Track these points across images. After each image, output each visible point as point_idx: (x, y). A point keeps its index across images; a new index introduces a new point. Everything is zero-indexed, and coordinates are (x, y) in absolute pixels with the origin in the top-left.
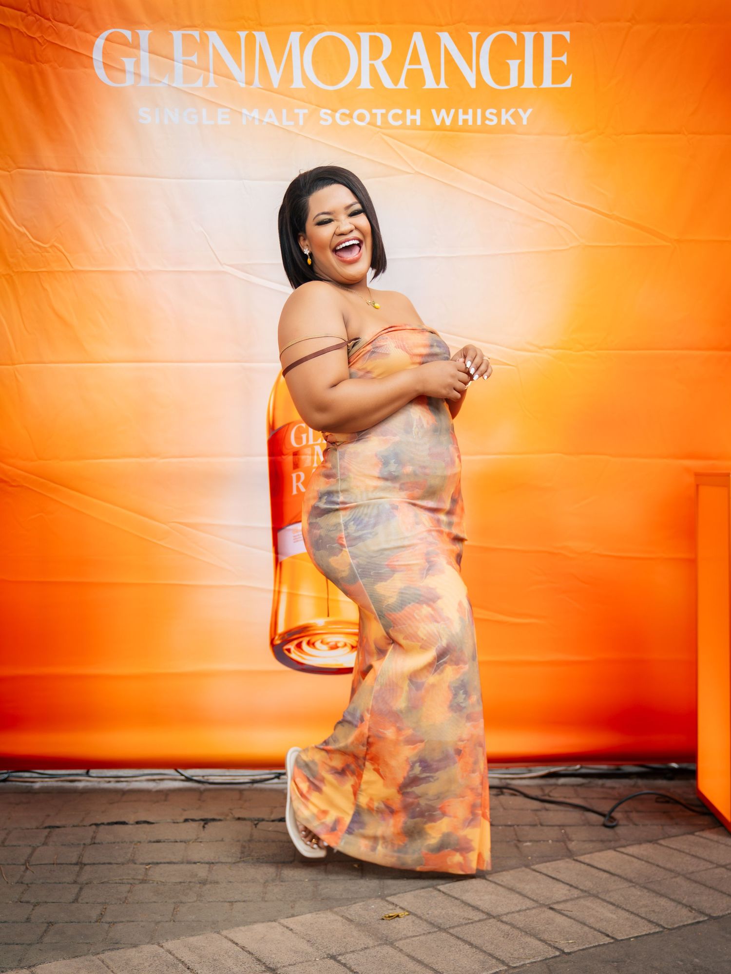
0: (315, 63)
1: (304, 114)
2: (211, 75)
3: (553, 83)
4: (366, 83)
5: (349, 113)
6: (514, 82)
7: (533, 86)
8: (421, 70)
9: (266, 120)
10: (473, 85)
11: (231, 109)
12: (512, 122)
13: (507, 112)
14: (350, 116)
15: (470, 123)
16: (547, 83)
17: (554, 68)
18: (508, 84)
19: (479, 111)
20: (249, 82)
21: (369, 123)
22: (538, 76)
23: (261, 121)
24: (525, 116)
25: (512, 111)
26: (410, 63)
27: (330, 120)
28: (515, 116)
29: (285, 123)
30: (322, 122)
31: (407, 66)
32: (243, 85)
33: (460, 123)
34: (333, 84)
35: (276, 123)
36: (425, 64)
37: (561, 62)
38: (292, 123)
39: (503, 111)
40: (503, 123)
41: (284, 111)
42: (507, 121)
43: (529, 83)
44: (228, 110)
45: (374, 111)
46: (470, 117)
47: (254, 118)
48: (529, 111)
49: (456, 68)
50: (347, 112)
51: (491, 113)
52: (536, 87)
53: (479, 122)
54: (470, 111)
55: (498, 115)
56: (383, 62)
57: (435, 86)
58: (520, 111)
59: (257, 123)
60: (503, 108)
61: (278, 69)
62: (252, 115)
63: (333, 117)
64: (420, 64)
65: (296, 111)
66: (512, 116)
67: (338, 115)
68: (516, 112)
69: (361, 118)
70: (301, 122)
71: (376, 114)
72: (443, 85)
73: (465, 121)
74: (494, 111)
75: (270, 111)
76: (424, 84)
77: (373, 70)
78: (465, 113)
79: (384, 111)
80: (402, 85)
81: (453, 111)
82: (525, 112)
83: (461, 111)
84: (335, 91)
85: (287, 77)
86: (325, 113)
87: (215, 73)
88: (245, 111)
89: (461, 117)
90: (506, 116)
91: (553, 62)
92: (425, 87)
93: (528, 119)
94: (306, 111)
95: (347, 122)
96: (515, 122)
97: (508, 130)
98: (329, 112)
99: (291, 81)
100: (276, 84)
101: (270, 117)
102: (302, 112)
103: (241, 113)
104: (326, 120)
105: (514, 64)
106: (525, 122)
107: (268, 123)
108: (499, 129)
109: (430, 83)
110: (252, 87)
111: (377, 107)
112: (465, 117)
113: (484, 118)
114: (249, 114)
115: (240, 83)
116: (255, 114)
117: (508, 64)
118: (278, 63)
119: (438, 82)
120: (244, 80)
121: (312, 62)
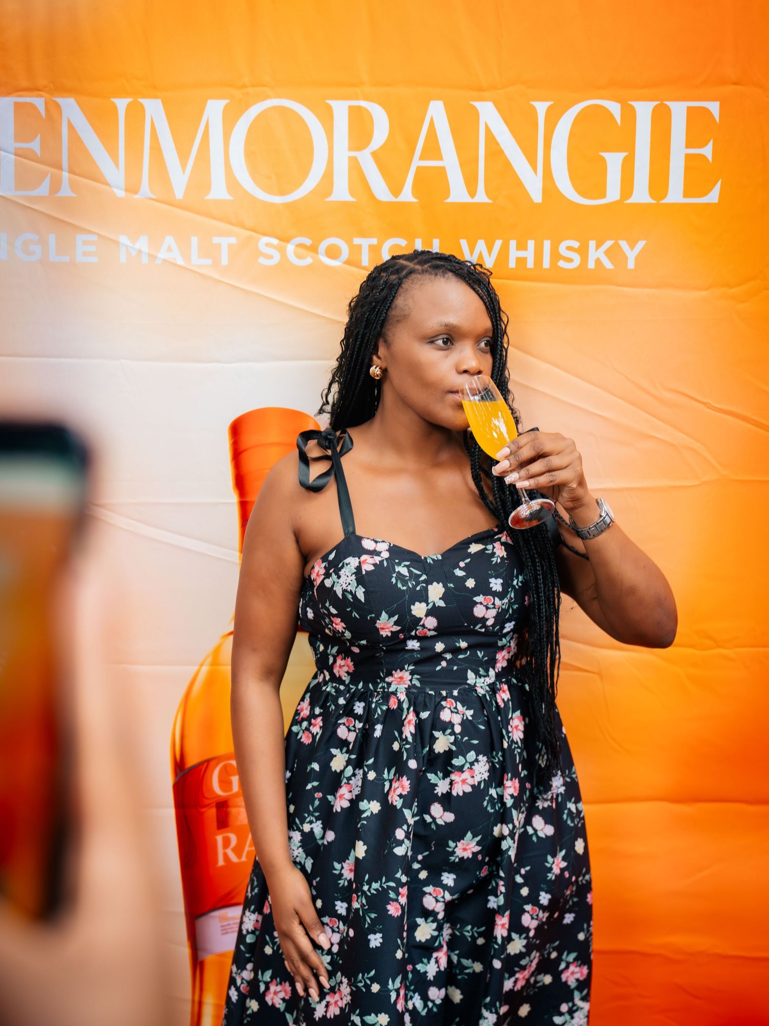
0: (250, 155)
1: (230, 246)
2: (65, 175)
3: (686, 195)
4: (341, 192)
5: (311, 245)
6: (613, 193)
7: (649, 200)
8: (444, 168)
9: (162, 255)
10: (537, 197)
11: (99, 235)
12: (608, 265)
13: (598, 246)
14: (314, 249)
15: (530, 264)
16: (675, 194)
17: (687, 169)
18: (603, 195)
19: (547, 244)
20: (132, 189)
21: (348, 262)
22: (659, 183)
23: (152, 257)
24: (631, 255)
25: (609, 243)
26: (422, 158)
27: (277, 257)
28: (615, 254)
29: (197, 261)
30: (262, 261)
31: (416, 163)
32: (121, 193)
33: (512, 264)
34: (282, 193)
35: (180, 262)
36: (450, 160)
37: (702, 157)
38: (209, 262)
39: (592, 244)
40: (591, 265)
41: (194, 240)
42: (598, 261)
43: (641, 195)
44: (94, 238)
45: (357, 241)
46: (529, 254)
47: (140, 252)
48: (641, 244)
49: (508, 165)
50: (308, 242)
51: (569, 248)
52: (655, 202)
53: (546, 264)
54: (531, 244)
55: (583, 251)
56: (374, 154)
57: (467, 199)
58: (624, 244)
59: (145, 260)
60: (592, 239)
61: (184, 166)
62: (138, 246)
63: (283, 252)
64: (440, 158)
65: (216, 240)
66: (607, 253)
67: (290, 248)
68: (616, 246)
69: (333, 253)
70: (225, 261)
71: (360, 246)
72: (481, 197)
73: (521, 261)
74: (576, 244)
75: (169, 240)
76: (447, 193)
77: (355, 168)
78: (522, 246)
79: (374, 241)
80: (407, 195)
81: (498, 244)
82: (632, 247)
83: (513, 244)
84: (288, 206)
85: (200, 180)
86: (268, 245)
87: (71, 171)
88: (124, 240)
89: (514, 253)
90: (597, 254)
91: (688, 157)
92: (449, 200)
93: (636, 258)
94: (233, 240)
95: (309, 261)
96: (613, 263)
97: (598, 276)
98: (275, 242)
99: (207, 187)
100: (179, 193)
101: (169, 249)
102: (225, 242)
103: (117, 243)
104: (270, 257)
105: (614, 161)
106: (631, 265)
107: (164, 260)
108: (581, 276)
109: (458, 193)
110: (136, 196)
111: (363, 235)
112: (521, 254)
113: (556, 256)
114: (130, 244)
115: (115, 190)
116: (143, 244)
117: (603, 160)
118: (183, 155)
119: (472, 193)
120: (123, 185)
121: (245, 151)
